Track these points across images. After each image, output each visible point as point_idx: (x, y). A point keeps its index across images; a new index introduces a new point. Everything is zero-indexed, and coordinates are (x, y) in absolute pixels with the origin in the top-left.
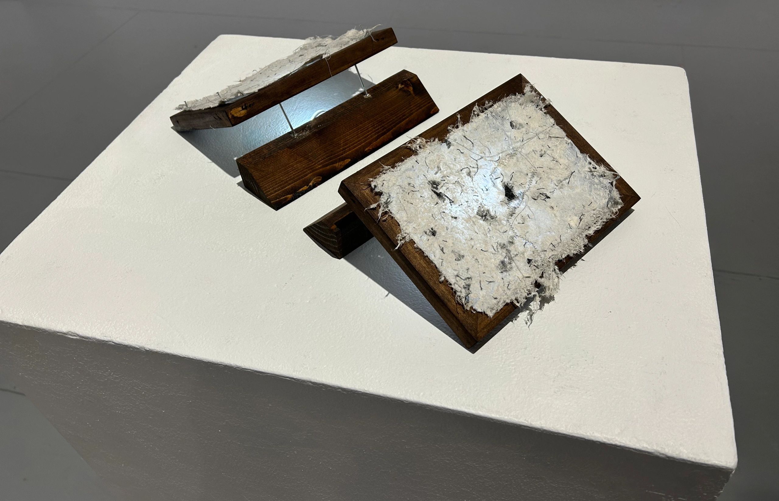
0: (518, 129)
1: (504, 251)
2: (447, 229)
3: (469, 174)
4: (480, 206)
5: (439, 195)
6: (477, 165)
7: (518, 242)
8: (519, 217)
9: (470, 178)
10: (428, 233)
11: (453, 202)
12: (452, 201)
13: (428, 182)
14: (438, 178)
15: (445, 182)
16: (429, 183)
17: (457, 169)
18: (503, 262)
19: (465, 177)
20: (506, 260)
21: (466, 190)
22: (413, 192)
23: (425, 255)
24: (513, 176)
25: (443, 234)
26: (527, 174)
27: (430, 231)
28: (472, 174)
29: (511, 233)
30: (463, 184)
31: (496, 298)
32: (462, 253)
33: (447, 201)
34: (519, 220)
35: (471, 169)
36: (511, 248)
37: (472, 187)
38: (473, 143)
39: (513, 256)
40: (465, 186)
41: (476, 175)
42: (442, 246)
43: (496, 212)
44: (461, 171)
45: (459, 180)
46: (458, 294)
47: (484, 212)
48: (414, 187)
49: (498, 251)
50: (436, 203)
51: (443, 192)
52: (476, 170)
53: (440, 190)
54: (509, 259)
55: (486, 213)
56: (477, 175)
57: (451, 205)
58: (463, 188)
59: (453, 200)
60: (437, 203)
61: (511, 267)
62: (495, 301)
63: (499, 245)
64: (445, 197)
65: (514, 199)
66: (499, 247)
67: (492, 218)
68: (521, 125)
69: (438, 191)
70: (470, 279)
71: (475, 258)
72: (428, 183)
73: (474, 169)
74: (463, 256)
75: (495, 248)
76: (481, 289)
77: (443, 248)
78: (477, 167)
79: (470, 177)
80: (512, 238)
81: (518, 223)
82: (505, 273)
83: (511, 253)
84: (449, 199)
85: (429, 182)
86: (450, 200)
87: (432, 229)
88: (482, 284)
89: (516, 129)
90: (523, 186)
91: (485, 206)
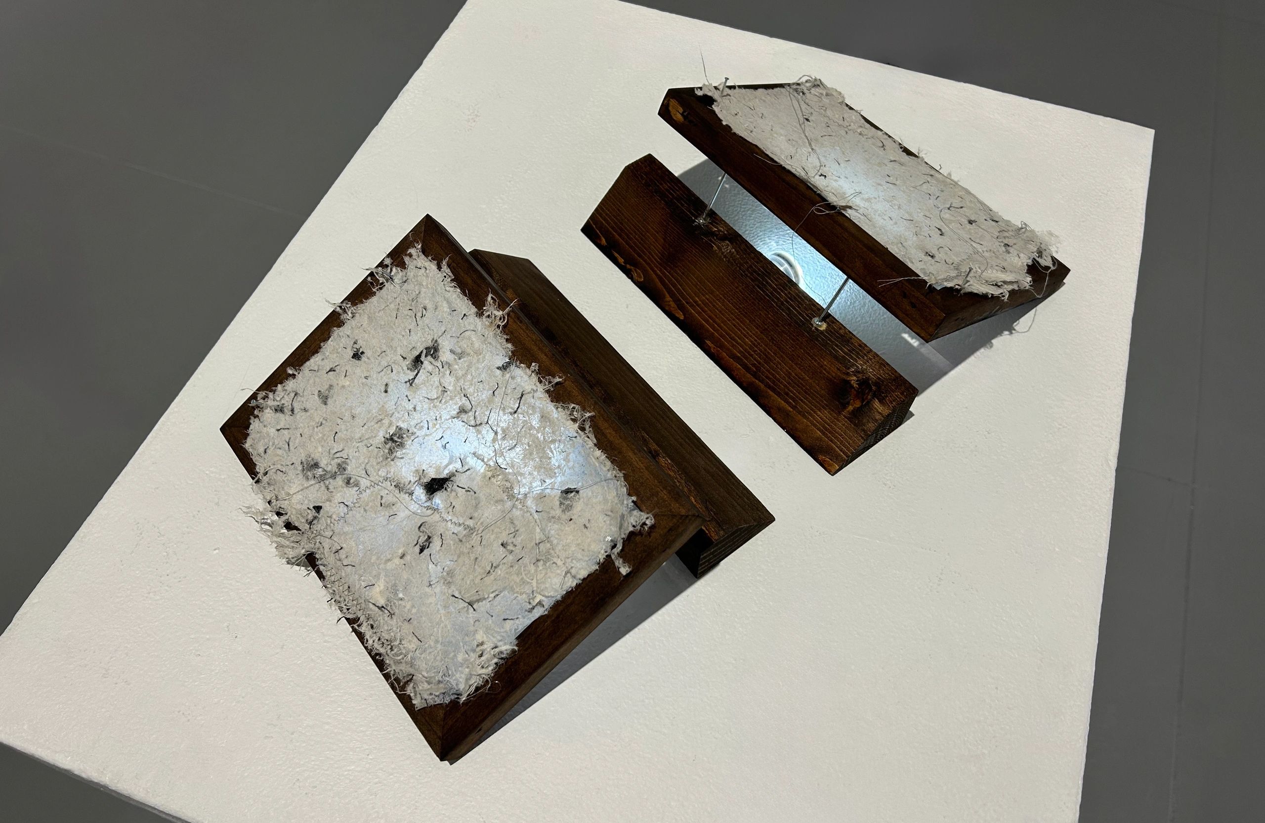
0: (561, 503)
1: (335, 469)
2: (366, 378)
3: (463, 411)
4: (410, 432)
5: (417, 361)
6: (481, 424)
7: (350, 494)
8: (395, 500)
9: (455, 412)
10: (355, 346)
11: (411, 385)
12: (412, 383)
13: (435, 339)
14: (445, 355)
15: (440, 367)
16: (434, 342)
17: (466, 387)
18: (316, 465)
19: (456, 404)
20: (319, 472)
21: (435, 407)
22: (414, 317)
23: (322, 344)
24: (468, 493)
25: (358, 371)
26: (471, 518)
27: (358, 350)
28: (464, 417)
29: (364, 483)
30: (443, 401)
31: (265, 452)
32: (330, 401)
33: (411, 375)
34: (390, 499)
35: (471, 414)
36: (339, 481)
37: (440, 417)
38: (515, 412)
39: (327, 482)
40: (441, 405)
41: (464, 424)
42: (337, 369)
43: (402, 460)
44: (464, 396)
45: (448, 392)
46: (271, 395)
47: (398, 438)
48: (422, 317)
49: (333, 459)
50: (405, 356)
51: (423, 366)
52: (473, 423)
53: (427, 363)
54: (321, 476)
55: (396, 442)
56: (464, 426)
57: (406, 382)
58: (436, 401)
59: (413, 385)
60: (404, 358)
61: (308, 479)
62: (262, 450)
63: (343, 460)
64: (416, 371)
65: (427, 492)
66: (339, 461)
67: (391, 451)
68: (569, 508)
69: (423, 358)
70: (291, 413)
71: (324, 422)
72: (433, 339)
73: (472, 418)
74: (325, 404)
75: (338, 455)
76: (278, 430)
77: (334, 371)
78: (476, 425)
79: (458, 413)
80: (357, 485)
81: (382, 497)
82: (300, 468)
83: (331, 480)
84: (415, 378)
85: (436, 341)
86: (412, 379)
87: (362, 353)
88: (286, 432)
89: (560, 498)
90: (450, 510)
91: (411, 441)
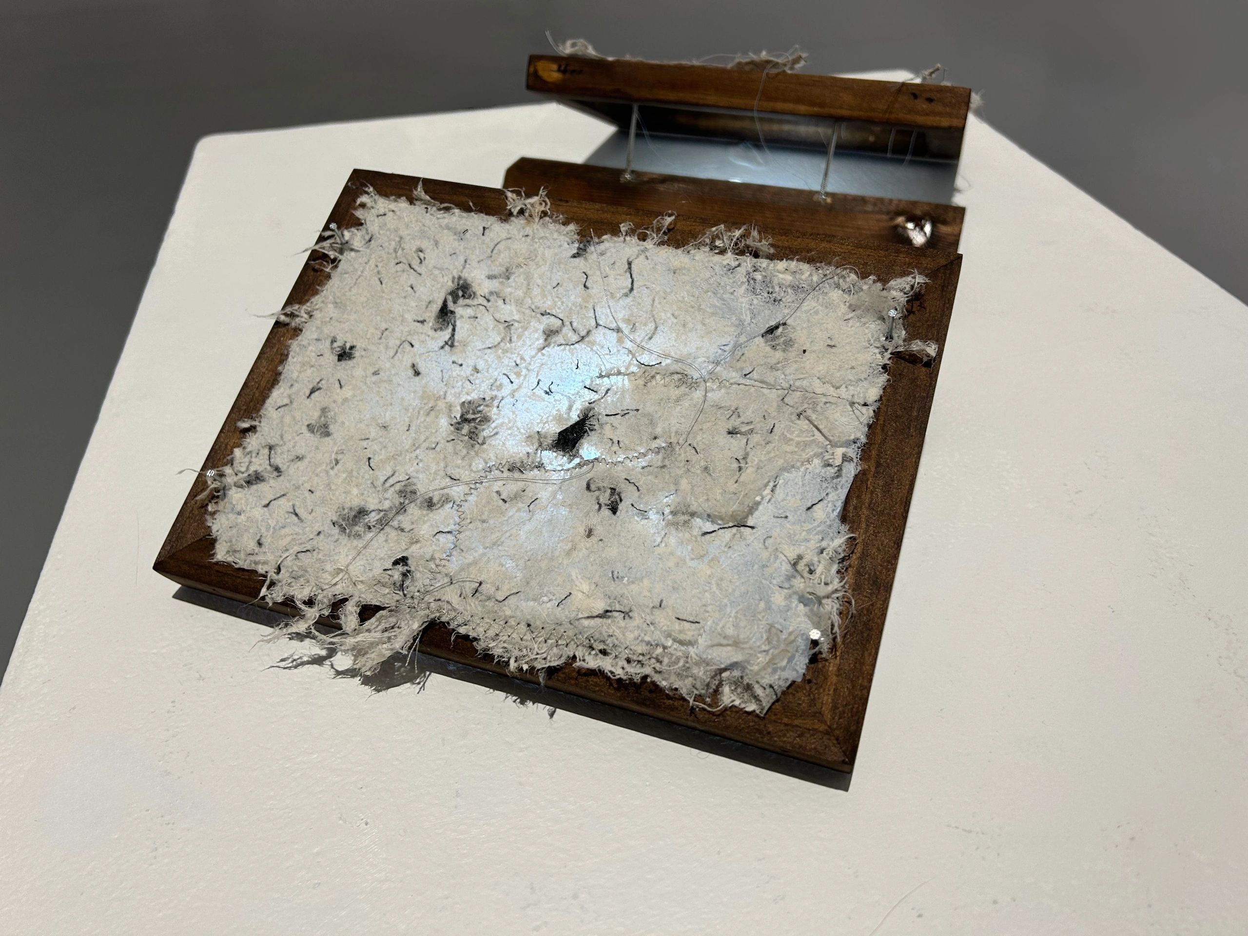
0: (774, 347)
1: (397, 500)
2: (375, 373)
3: (550, 334)
4: (487, 399)
5: (445, 314)
6: (589, 332)
7: (444, 516)
8: (521, 485)
9: (541, 341)
10: (335, 345)
11: (452, 346)
12: (452, 343)
13: (456, 276)
14: (482, 285)
15: (485, 303)
16: (456, 280)
17: (538, 304)
18: (362, 512)
19: (536, 330)
20: (373, 518)
21: (505, 351)
22: (409, 269)
23: (280, 368)
24: (627, 416)
25: (359, 372)
26: (655, 438)
27: (343, 348)
28: (559, 339)
29: (457, 491)
30: (514, 338)
31: (260, 544)
32: (332, 428)
33: (446, 335)
34: (512, 488)
35: (567, 330)
36: (414, 511)
37: (522, 359)
38: (632, 289)
39: (395, 523)
40: (513, 345)
41: (563, 347)
42: (323, 384)
43: (497, 436)
44: (542, 314)
45: (516, 324)
46: (228, 470)
47: (474, 413)
48: (421, 262)
49: (386, 490)
50: (422, 319)
51: (458, 315)
52: (575, 338)
53: (461, 311)
54: (379, 521)
55: (474, 419)
56: (565, 349)
57: (442, 347)
58: (502, 344)
59: (456, 344)
60: (422, 322)
61: (359, 535)
62: (252, 545)
63: (403, 484)
64: (451, 327)
65: (564, 450)
66: (398, 487)
67: (473, 435)
68: (789, 343)
69: (451, 306)
70: (275, 474)
71: (339, 457)
72: (454, 278)
73: (571, 334)
74: (328, 434)
75: (391, 481)
76: (267, 505)
77: (319, 389)
78: (583, 338)
79: (546, 340)
80: (447, 499)
81: (498, 493)
82: (336, 530)
83: (400, 518)
84: (453, 335)
85: (460, 278)
86: (450, 338)
87: (352, 348)
88: (282, 501)
89: (766, 342)
90: (615, 448)
91: (495, 409)
